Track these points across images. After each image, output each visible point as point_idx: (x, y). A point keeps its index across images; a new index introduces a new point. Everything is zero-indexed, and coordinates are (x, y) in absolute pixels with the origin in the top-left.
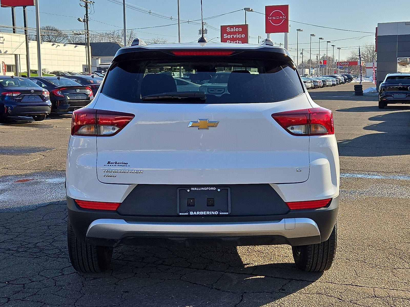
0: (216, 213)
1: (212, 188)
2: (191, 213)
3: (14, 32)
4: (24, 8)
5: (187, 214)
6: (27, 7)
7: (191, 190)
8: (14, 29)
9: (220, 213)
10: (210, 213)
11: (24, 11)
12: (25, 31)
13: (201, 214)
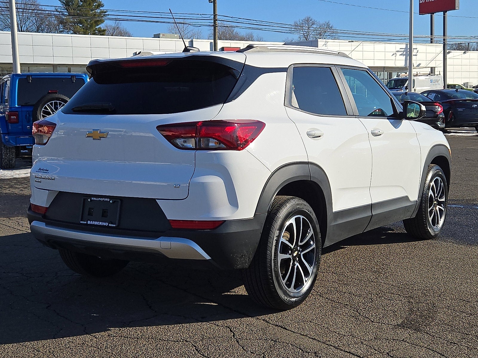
0: (107, 224)
1: (107, 199)
2: (89, 222)
3: (431, 42)
4: (444, 14)
5: (86, 223)
6: (448, 12)
7: (91, 200)
8: (431, 39)
9: (110, 225)
10: (102, 224)
11: (444, 17)
12: (444, 40)
13: (95, 224)
